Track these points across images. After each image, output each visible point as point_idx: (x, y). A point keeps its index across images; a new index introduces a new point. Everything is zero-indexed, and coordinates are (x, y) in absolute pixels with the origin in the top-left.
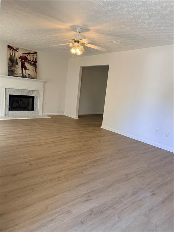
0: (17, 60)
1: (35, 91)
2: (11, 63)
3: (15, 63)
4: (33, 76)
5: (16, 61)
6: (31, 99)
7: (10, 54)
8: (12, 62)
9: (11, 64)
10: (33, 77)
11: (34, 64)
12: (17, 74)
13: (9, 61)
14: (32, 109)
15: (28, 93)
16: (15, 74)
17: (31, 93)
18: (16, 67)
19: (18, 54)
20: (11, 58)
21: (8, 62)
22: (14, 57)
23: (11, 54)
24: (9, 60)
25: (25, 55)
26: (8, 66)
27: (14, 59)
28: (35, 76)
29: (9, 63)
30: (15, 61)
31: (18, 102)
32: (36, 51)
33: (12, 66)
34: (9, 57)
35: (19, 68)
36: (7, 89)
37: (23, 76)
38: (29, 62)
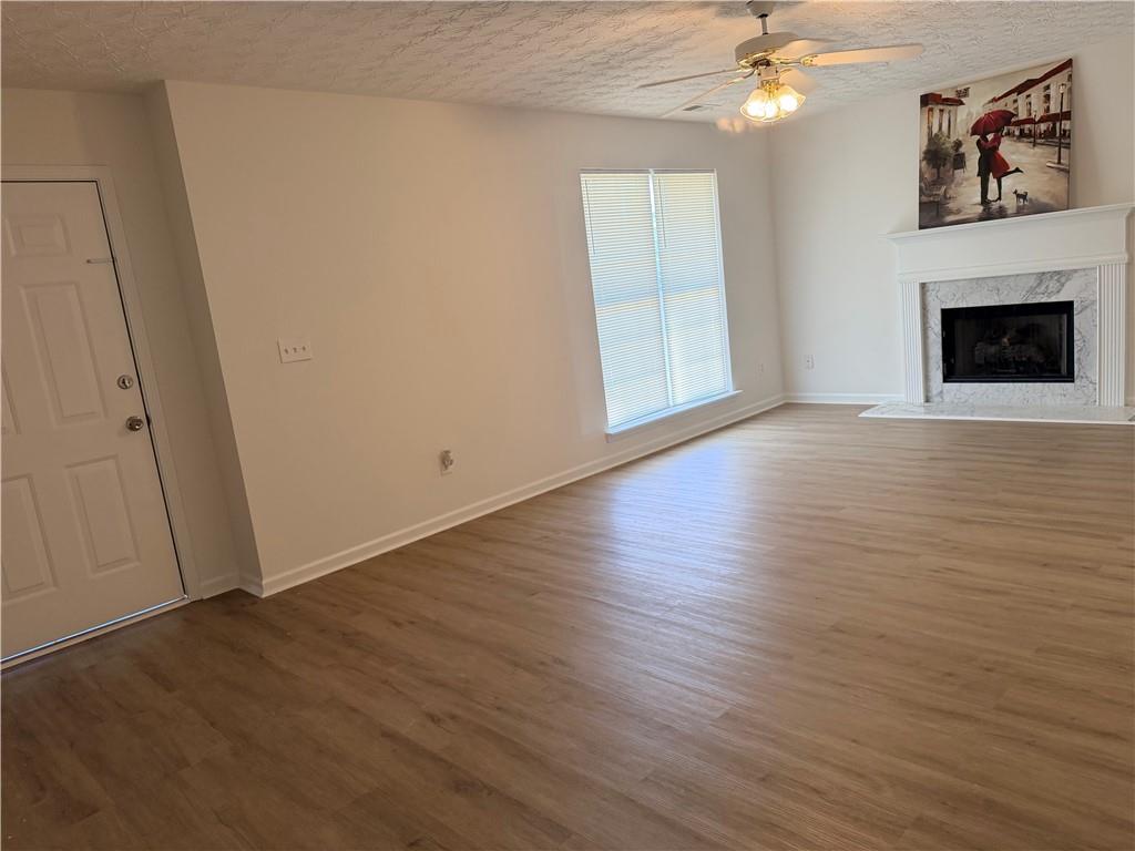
0: (958, 144)
1: (1076, 271)
4: (1045, 199)
5: (957, 150)
7: (930, 128)
8: (939, 159)
10: (1047, 205)
11: (1050, 134)
12: (959, 212)
13: (924, 163)
16: (950, 212)
17: (1053, 285)
18: (952, 181)
19: (964, 117)
20: (933, 148)
21: (921, 170)
22: (949, 136)
23: (935, 130)
24: (925, 158)
25: (999, 106)
26: (920, 189)
27: (949, 145)
29: (924, 170)
30: (952, 152)
33: (937, 182)
34: (925, 144)
36: (931, 287)
37: (990, 212)
38: (1022, 135)
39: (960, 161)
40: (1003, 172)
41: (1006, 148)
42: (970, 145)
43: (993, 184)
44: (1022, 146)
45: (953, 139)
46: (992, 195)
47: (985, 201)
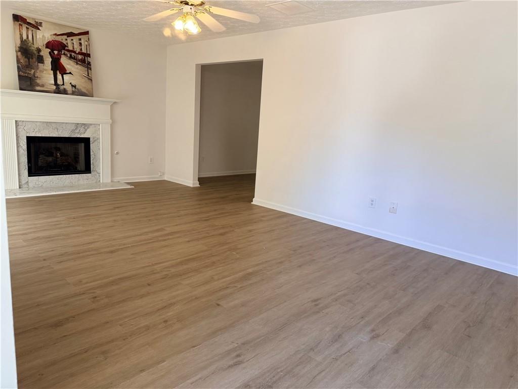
0: (39, 50)
1: (91, 124)
2: (27, 60)
3: (34, 60)
4: (84, 90)
5: (39, 53)
6: (83, 145)
7: (21, 35)
8: (28, 56)
9: (26, 62)
10: (85, 93)
12: (43, 86)
13: (19, 53)
14: (87, 169)
15: (73, 131)
16: (38, 85)
17: (82, 129)
18: (38, 69)
19: (41, 37)
20: (24, 47)
21: (17, 57)
22: (33, 44)
23: (25, 37)
24: (19, 51)
25: (59, 39)
26: (18, 68)
27: (33, 48)
28: (87, 90)
29: (19, 57)
30: (35, 52)
31: (51, 154)
32: (86, 29)
33: (29, 66)
34: (19, 43)
35: (46, 70)
36: (20, 124)
37: (59, 90)
38: (71, 57)
39: (41, 60)
40: (64, 72)
41: (64, 61)
42: (45, 53)
43: (59, 76)
45: (36, 46)
46: (60, 82)
47: (56, 84)
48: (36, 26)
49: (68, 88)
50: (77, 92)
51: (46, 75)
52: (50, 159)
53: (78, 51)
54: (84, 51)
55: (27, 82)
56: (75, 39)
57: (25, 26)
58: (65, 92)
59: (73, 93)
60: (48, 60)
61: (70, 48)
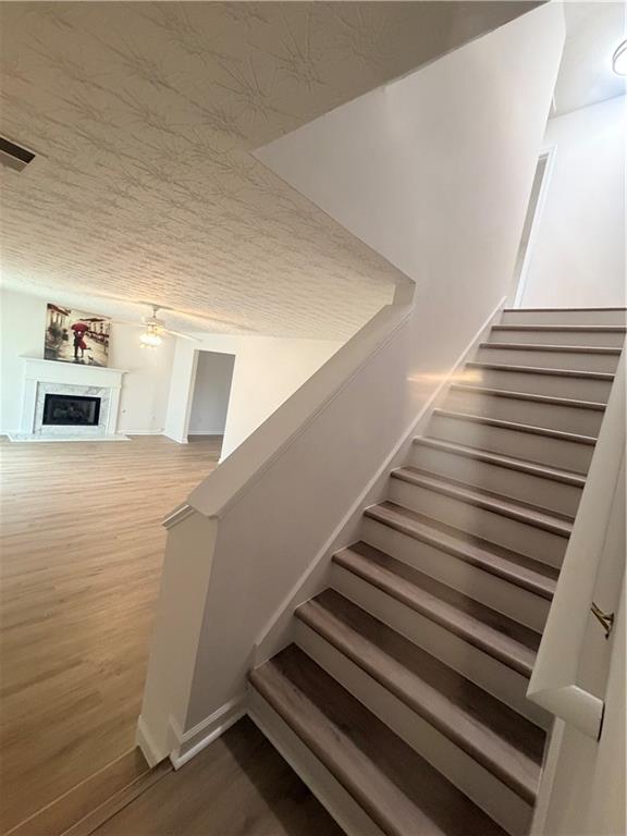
0: (65, 331)
1: (102, 388)
4: (100, 362)
6: (94, 403)
8: (55, 334)
10: (100, 364)
11: (102, 340)
12: (64, 357)
14: (96, 422)
15: (87, 392)
16: (60, 356)
17: (95, 391)
19: (68, 320)
23: (54, 320)
25: (84, 323)
27: (61, 329)
28: (103, 362)
31: (66, 409)
33: (55, 342)
34: (49, 325)
36: (41, 384)
37: (77, 361)
38: (92, 337)
39: (65, 338)
40: (84, 347)
41: (85, 339)
42: (71, 333)
43: (80, 350)
44: (91, 340)
45: (63, 327)
46: (79, 354)
47: (76, 356)
48: (66, 313)
49: (87, 360)
50: (93, 363)
51: (68, 349)
52: (64, 412)
53: (99, 332)
54: (104, 332)
55: (51, 353)
56: (98, 324)
57: (56, 312)
58: (83, 363)
59: (90, 364)
60: (72, 338)
61: (93, 330)
